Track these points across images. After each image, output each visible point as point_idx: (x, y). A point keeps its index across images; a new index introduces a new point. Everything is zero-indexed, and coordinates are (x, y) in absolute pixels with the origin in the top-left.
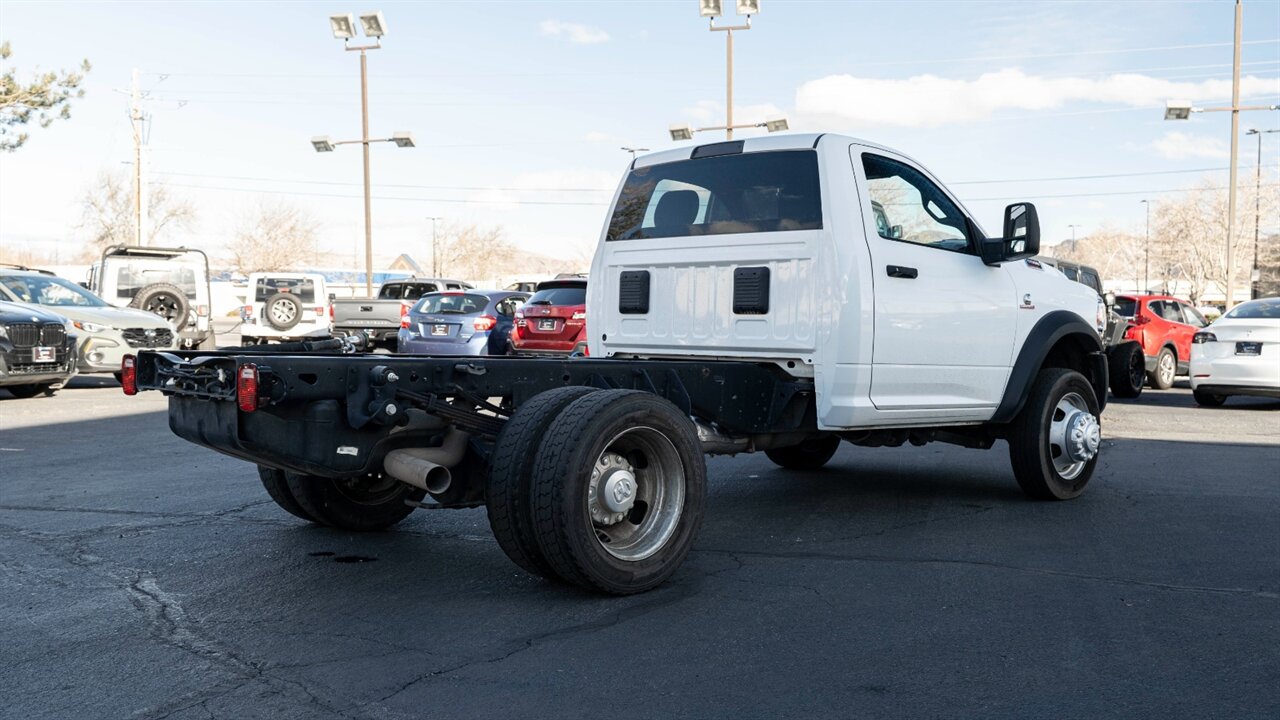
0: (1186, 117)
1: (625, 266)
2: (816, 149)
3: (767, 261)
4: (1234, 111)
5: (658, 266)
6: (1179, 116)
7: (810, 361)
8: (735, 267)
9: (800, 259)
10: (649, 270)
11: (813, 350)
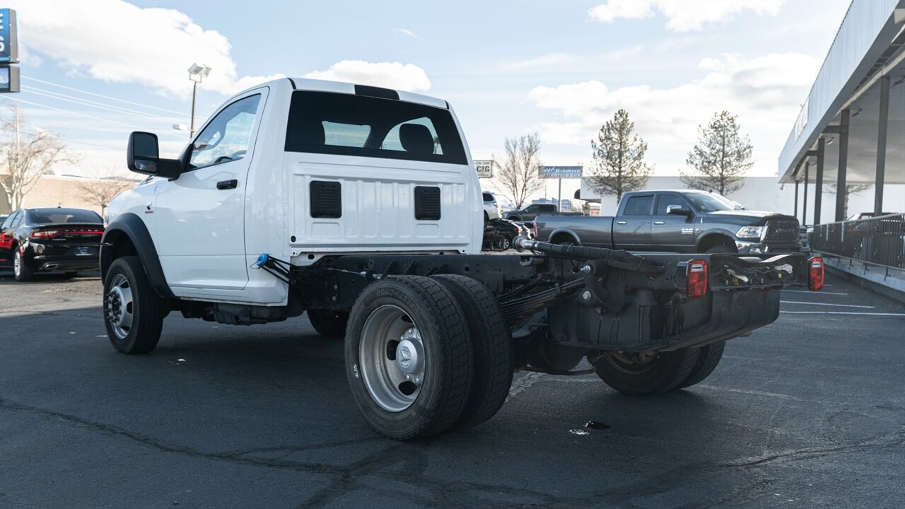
1: (312, 176)
3: (437, 183)
5: (347, 179)
7: (464, 251)
8: (413, 185)
9: (458, 184)
10: (340, 181)
11: (468, 244)
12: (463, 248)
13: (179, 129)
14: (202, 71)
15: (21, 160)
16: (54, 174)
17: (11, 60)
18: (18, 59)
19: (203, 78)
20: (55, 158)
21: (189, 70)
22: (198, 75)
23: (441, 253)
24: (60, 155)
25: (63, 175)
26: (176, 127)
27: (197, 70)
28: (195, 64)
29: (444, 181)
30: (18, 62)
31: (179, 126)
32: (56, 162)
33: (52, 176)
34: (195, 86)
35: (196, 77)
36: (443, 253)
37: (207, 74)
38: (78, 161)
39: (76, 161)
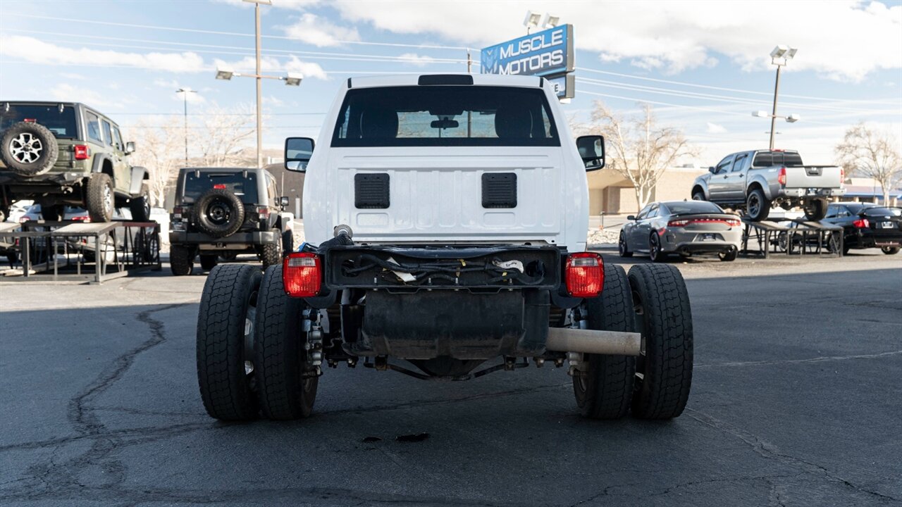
0: (229, 79)
2: (543, 88)
3: (514, 169)
4: (258, 78)
5: (397, 170)
6: (224, 78)
7: (553, 241)
8: (482, 172)
9: (544, 168)
10: (388, 172)
11: (558, 234)
12: (553, 238)
13: (757, 116)
14: (786, 53)
15: (647, 156)
16: (693, 167)
17: (568, 70)
18: (573, 68)
19: (788, 60)
20: (677, 153)
21: (771, 55)
22: (782, 58)
23: (526, 244)
24: (682, 150)
25: (701, 168)
26: (755, 115)
27: (780, 53)
28: (777, 47)
29: (522, 166)
30: (574, 70)
31: (757, 113)
32: (680, 156)
33: (692, 169)
34: (778, 70)
35: (780, 60)
36: (530, 244)
37: (792, 56)
38: (698, 154)
39: (696, 154)
